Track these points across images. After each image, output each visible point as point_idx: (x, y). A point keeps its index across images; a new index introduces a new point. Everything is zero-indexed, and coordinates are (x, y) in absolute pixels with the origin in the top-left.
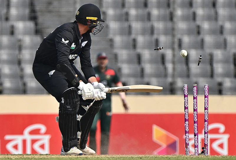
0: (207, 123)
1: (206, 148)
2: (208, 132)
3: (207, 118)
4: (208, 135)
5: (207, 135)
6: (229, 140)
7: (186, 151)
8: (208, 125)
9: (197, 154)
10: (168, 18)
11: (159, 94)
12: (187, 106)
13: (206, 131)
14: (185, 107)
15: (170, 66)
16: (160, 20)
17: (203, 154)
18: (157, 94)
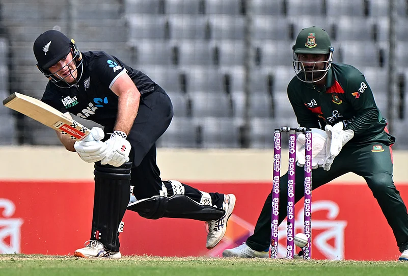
0: (309, 200)
1: (307, 247)
2: (310, 216)
3: (310, 192)
4: (310, 223)
5: (308, 222)
6: (347, 231)
7: (272, 252)
8: (310, 205)
9: (290, 257)
10: (237, 9)
11: (220, 148)
12: (277, 169)
13: (308, 214)
14: (274, 171)
15: (239, 98)
16: (222, 14)
17: (302, 256)
18: (215, 148)
